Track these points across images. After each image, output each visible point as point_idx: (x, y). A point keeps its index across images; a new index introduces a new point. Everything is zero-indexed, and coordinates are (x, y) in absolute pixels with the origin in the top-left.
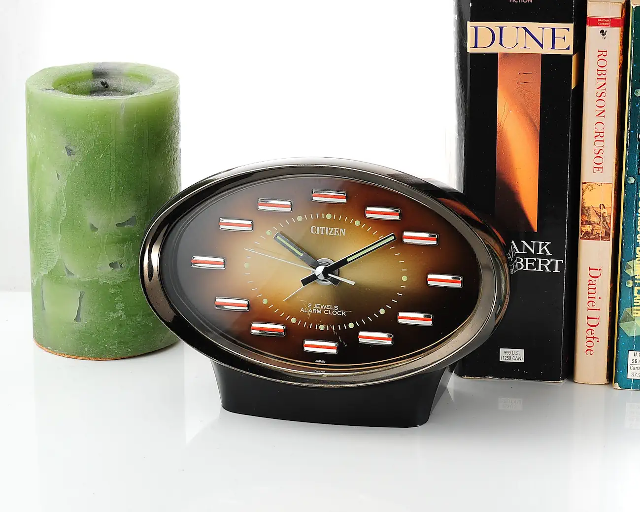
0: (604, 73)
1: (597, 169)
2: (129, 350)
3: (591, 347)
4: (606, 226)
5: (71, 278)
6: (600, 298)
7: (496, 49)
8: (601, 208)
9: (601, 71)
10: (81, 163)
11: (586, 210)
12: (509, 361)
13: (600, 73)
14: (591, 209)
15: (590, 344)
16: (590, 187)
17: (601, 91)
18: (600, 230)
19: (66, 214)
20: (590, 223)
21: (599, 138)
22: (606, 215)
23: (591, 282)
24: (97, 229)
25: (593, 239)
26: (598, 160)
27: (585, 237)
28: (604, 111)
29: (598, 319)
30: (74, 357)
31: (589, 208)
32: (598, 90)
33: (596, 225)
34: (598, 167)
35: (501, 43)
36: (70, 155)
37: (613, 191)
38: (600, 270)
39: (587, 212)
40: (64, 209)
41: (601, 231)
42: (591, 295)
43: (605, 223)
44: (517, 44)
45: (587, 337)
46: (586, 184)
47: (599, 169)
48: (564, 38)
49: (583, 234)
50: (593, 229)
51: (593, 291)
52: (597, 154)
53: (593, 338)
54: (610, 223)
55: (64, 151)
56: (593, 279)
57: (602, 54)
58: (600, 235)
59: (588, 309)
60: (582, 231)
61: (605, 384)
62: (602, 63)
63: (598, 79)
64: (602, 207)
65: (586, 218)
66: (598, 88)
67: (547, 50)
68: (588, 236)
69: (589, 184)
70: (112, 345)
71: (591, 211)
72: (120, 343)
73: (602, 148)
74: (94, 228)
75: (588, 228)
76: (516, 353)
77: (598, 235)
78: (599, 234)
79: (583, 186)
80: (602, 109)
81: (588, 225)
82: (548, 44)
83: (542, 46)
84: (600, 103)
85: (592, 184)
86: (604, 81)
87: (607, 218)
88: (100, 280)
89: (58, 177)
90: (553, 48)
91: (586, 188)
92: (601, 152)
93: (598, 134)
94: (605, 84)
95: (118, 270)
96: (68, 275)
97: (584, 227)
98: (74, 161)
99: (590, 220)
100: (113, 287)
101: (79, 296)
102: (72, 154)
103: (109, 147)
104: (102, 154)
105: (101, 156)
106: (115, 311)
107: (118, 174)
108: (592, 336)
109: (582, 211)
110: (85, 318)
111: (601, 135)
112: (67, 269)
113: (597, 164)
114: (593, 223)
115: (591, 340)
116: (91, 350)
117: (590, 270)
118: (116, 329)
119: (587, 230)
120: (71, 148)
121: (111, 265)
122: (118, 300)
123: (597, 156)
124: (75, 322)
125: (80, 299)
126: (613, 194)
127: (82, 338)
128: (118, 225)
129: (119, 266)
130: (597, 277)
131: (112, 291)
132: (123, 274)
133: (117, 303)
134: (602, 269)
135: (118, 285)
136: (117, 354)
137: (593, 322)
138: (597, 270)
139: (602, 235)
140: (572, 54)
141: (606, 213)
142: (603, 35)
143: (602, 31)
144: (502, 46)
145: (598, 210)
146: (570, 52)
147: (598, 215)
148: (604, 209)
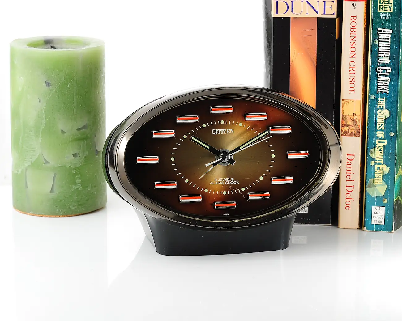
0: (355, 30)
1: (351, 91)
2: (84, 209)
3: (349, 205)
4: (357, 127)
5: (48, 165)
6: (354, 173)
7: (289, 15)
9: (353, 28)
10: (55, 91)
11: (344, 117)
13: (352, 30)
14: (348, 116)
15: (348, 203)
16: (347, 103)
17: (353, 42)
18: (353, 129)
19: (45, 124)
20: (347, 126)
21: (352, 72)
22: (357, 120)
23: (348, 163)
24: (65, 132)
25: (350, 135)
26: (352, 85)
27: (344, 135)
28: (355, 54)
29: (353, 186)
30: (50, 216)
31: (346, 116)
32: (351, 41)
33: (351, 127)
34: (352, 90)
35: (292, 11)
36: (49, 86)
37: (361, 105)
39: (345, 118)
40: (44, 121)
41: (354, 130)
42: (348, 172)
43: (356, 125)
44: (302, 11)
45: (346, 198)
46: (344, 101)
47: (353, 91)
48: (331, 7)
49: (343, 133)
50: (349, 129)
51: (349, 169)
53: (350, 199)
54: (360, 125)
55: (44, 84)
56: (349, 161)
57: (353, 18)
58: (354, 133)
59: (347, 181)
60: (342, 131)
61: (358, 229)
62: (353, 24)
63: (351, 34)
64: (354, 115)
65: (345, 123)
66: (351, 40)
67: (321, 15)
68: (346, 133)
69: (346, 100)
70: (74, 206)
71: (348, 118)
72: (79, 205)
73: (354, 78)
74: (63, 132)
75: (346, 129)
78: (353, 132)
79: (342, 102)
80: (354, 53)
81: (346, 127)
82: (321, 11)
83: (317, 13)
84: (353, 49)
85: (348, 101)
86: (355, 36)
87: (357, 122)
88: (67, 164)
89: (40, 101)
90: (324, 13)
91: (345, 103)
92: (354, 80)
93: (351, 69)
94: (355, 37)
95: (78, 158)
96: (46, 163)
97: (344, 128)
98: (51, 90)
99: (347, 124)
100: (75, 169)
101: (53, 176)
102: (50, 86)
103: (73, 80)
104: (69, 85)
105: (68, 86)
106: (75, 184)
107: (78, 97)
108: (349, 198)
109: (342, 118)
110: (57, 191)
111: (354, 69)
112: (45, 160)
113: (351, 88)
114: (349, 126)
115: (349, 200)
116: (61, 211)
117: (348, 155)
118: (76, 196)
119: (345, 130)
120: (49, 81)
121: (74, 155)
122: (78, 177)
123: (351, 82)
124: (50, 193)
125: (54, 178)
126: (361, 107)
127: (55, 203)
128: (78, 129)
129: (78, 155)
130: (352, 160)
131: (74, 172)
132: (81, 161)
133: (77, 180)
134: (355, 155)
135: (78, 168)
136: (77, 212)
137: (350, 189)
138: (352, 155)
139: (355, 133)
140: (336, 17)
141: (357, 119)
142: (354, 6)
143: (353, 4)
144: (293, 12)
145: (352, 117)
146: (335, 16)
147: (352, 120)
148: (356, 116)
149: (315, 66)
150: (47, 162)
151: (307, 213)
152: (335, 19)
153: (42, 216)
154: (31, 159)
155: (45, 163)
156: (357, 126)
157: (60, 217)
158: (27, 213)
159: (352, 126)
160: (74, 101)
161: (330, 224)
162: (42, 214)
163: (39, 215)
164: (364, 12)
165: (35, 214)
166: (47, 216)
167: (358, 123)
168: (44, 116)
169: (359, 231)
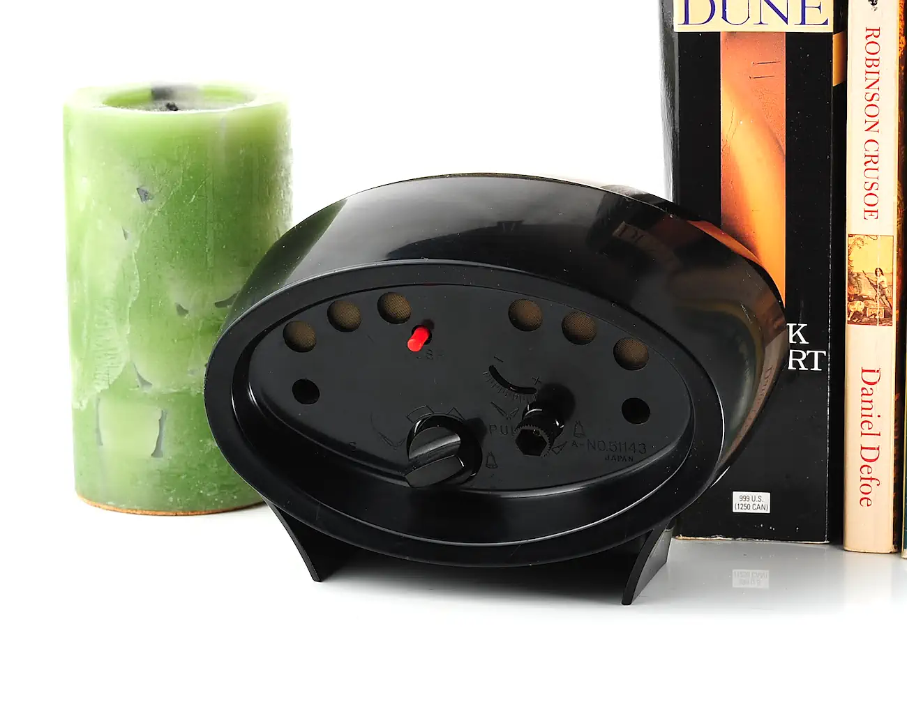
0: (876, 63)
1: (870, 213)
3: (868, 493)
4: (886, 302)
5: (147, 390)
6: (879, 416)
7: (716, 25)
8: (877, 275)
9: (872, 62)
10: (161, 212)
11: (855, 278)
12: (747, 511)
13: (869, 63)
14: (862, 276)
15: (866, 489)
16: (859, 242)
17: (872, 91)
18: (876, 308)
19: (138, 291)
20: (861, 299)
21: (870, 165)
22: (885, 285)
23: (865, 392)
24: (187, 312)
25: (867, 323)
26: (871, 200)
27: (855, 321)
28: (878, 123)
29: (878, 449)
30: (154, 513)
31: (858, 275)
32: (868, 90)
33: (870, 302)
34: (871, 210)
35: (724, 17)
36: (146, 200)
37: (895, 248)
38: (878, 371)
39: (857, 281)
40: (136, 284)
41: (878, 311)
42: (865, 412)
43: (884, 297)
44: (749, 17)
45: (862, 479)
46: (854, 238)
47: (873, 213)
48: (819, 8)
49: (851, 316)
50: (866, 308)
51: (868, 405)
52: (869, 190)
53: (871, 479)
54: (892, 298)
55: (135, 196)
56: (868, 387)
57: (873, 34)
58: (877, 317)
59: (862, 434)
60: (849, 312)
61: (891, 553)
62: (872, 48)
63: (867, 72)
64: (879, 273)
65: (855, 291)
66: (868, 88)
67: (794, 27)
68: (858, 317)
69: (858, 236)
70: (210, 490)
71: (863, 280)
72: (222, 487)
73: (875, 180)
74: (182, 311)
75: (858, 306)
76: (757, 499)
77: (873, 317)
78: (876, 315)
79: (849, 241)
80: (875, 119)
81: (859, 302)
82: (795, 17)
83: (786, 20)
84: (872, 111)
85: (862, 237)
86: (876, 76)
87: (886, 289)
88: (192, 389)
89: (125, 235)
90: (803, 22)
91: (854, 243)
92: (875, 186)
93: (869, 159)
94: (878, 80)
96: (142, 386)
97: (853, 304)
98: (152, 209)
99: (862, 293)
101: (160, 418)
102: (148, 199)
103: (205, 184)
104: (194, 196)
105: (192, 200)
107: (218, 226)
108: (869, 476)
109: (849, 278)
110: (169, 451)
111: (875, 159)
112: (140, 377)
113: (869, 205)
114: (866, 299)
115: (868, 482)
116: (178, 500)
117: (863, 371)
118: (215, 465)
119: (856, 310)
120: (146, 188)
123: (869, 192)
124: (153, 458)
125: (161, 421)
126: (895, 253)
127: (166, 482)
128: (218, 305)
130: (874, 383)
134: (881, 371)
136: (218, 503)
137: (870, 455)
138: (874, 371)
139: (880, 316)
140: (832, 31)
141: (885, 282)
142: (873, 5)
144: (726, 20)
145: (873, 278)
146: (829, 29)
147: (874, 286)
148: (882, 276)
149: (782, 151)
150: (144, 383)
151: (769, 512)
152: (829, 35)
153: (134, 512)
154: (108, 374)
155: (140, 386)
156: (885, 300)
157: (176, 515)
158: (101, 505)
159: (873, 300)
160: (206, 234)
161: (825, 542)
162: (136, 507)
163: (129, 511)
164: (898, 18)
165: (120, 508)
166: (147, 512)
167: (887, 293)
168: (136, 272)
169: (893, 558)
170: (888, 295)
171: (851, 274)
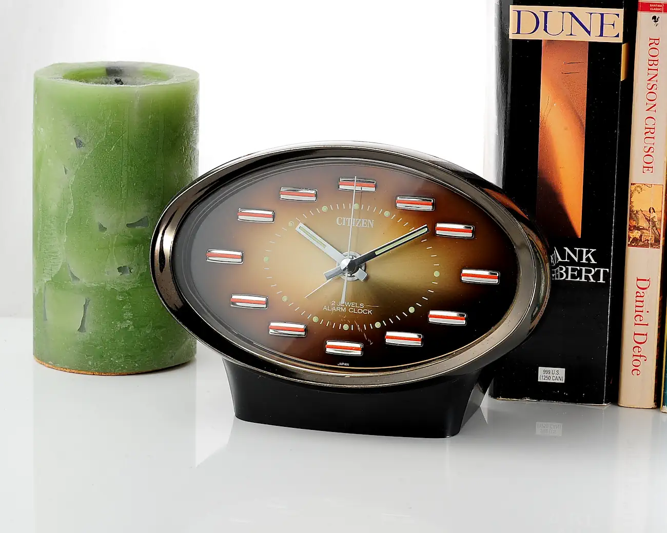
0: (656, 63)
1: (647, 169)
2: (137, 365)
3: (638, 366)
4: (656, 231)
5: (76, 283)
6: (648, 312)
7: (540, 35)
8: (650, 212)
9: (653, 60)
10: (91, 156)
11: (634, 214)
12: (548, 381)
13: (651, 63)
14: (640, 213)
15: (636, 363)
16: (639, 189)
17: (652, 83)
18: (649, 236)
19: (73, 212)
20: (638, 229)
21: (649, 135)
22: (656, 220)
23: (638, 294)
24: (106, 229)
25: (642, 246)
26: (648, 159)
27: (633, 244)
28: (655, 105)
29: (646, 335)
31: (637, 212)
32: (649, 82)
33: (644, 231)
34: (648, 166)
35: (545, 30)
36: (80, 146)
37: (664, 193)
38: (648, 280)
39: (636, 216)
40: (71, 207)
41: (650, 238)
42: (638, 309)
43: (654, 228)
44: (563, 30)
45: (634, 356)
46: (635, 186)
47: (649, 169)
48: (613, 25)
49: (630, 240)
50: (641, 235)
51: (640, 304)
52: (647, 152)
53: (641, 356)
54: (660, 229)
55: (73, 143)
56: (641, 291)
57: (654, 42)
58: (649, 242)
59: (635, 324)
60: (630, 238)
61: (652, 408)
62: (654, 52)
63: (649, 69)
64: (652, 211)
65: (634, 223)
66: (649, 80)
67: (595, 38)
68: (636, 242)
69: (638, 185)
70: (119, 358)
71: (640, 216)
72: (127, 357)
73: (652, 146)
74: (102, 228)
75: (636, 234)
76: (556, 372)
77: (646, 242)
79: (631, 188)
80: (654, 103)
81: (637, 231)
82: (596, 31)
83: (589, 33)
84: (652, 96)
85: (641, 185)
86: (655, 72)
87: (656, 223)
88: (108, 285)
90: (601, 35)
91: (635, 189)
92: (652, 150)
93: (648, 130)
94: (656, 75)
95: (127, 275)
96: (73, 280)
97: (632, 232)
98: (84, 154)
99: (639, 225)
100: (121, 293)
101: (84, 304)
102: (82, 146)
103: (122, 138)
104: (114, 147)
105: (112, 149)
106: (122, 320)
107: (131, 169)
108: (639, 354)
109: (630, 214)
110: (90, 328)
111: (652, 131)
112: (72, 274)
113: (647, 163)
114: (642, 229)
115: (638, 358)
116: (95, 363)
117: (638, 280)
118: (123, 341)
119: (635, 236)
120: (81, 139)
121: (120, 269)
122: (126, 309)
123: (647, 154)
124: (78, 333)
125: (85, 307)
126: (664, 197)
127: (86, 350)
128: (128, 225)
129: (129, 271)
130: (645, 289)
131: (120, 298)
132: (133, 280)
133: (125, 313)
134: (651, 280)
135: (126, 292)
136: (123, 368)
137: (640, 339)
138: (645, 280)
139: (652, 241)
140: (622, 42)
141: (656, 218)
142: (655, 21)
143: (654, 18)
144: (547, 32)
145: (648, 214)
146: (620, 40)
147: (648, 220)
148: (654, 213)
149: (583, 126)
150: (75, 278)
151: (564, 382)
152: (619, 45)
154: (52, 270)
159: (647, 230)
160: (122, 175)
166: (73, 371)
167: (657, 225)
168: (72, 198)
169: (655, 412)
170: (658, 226)
171: (631, 211)
